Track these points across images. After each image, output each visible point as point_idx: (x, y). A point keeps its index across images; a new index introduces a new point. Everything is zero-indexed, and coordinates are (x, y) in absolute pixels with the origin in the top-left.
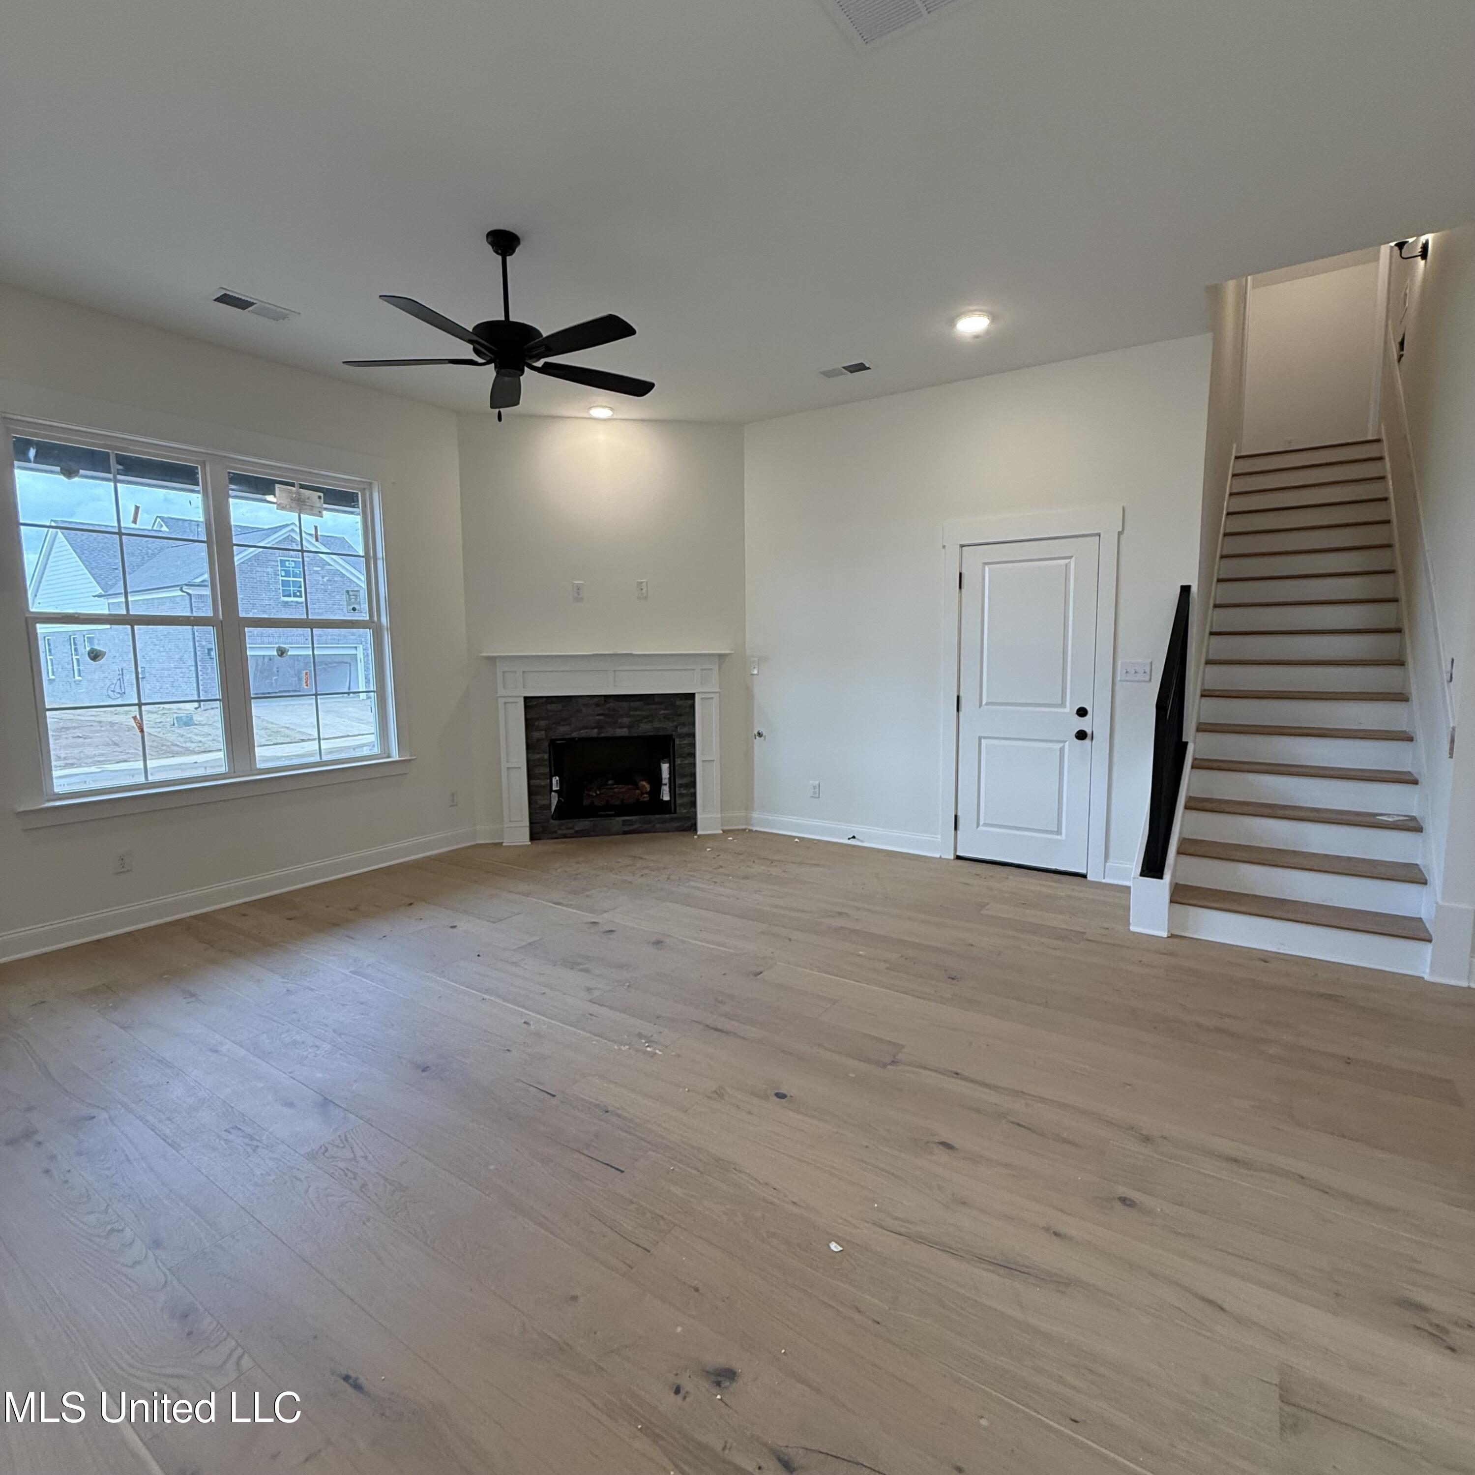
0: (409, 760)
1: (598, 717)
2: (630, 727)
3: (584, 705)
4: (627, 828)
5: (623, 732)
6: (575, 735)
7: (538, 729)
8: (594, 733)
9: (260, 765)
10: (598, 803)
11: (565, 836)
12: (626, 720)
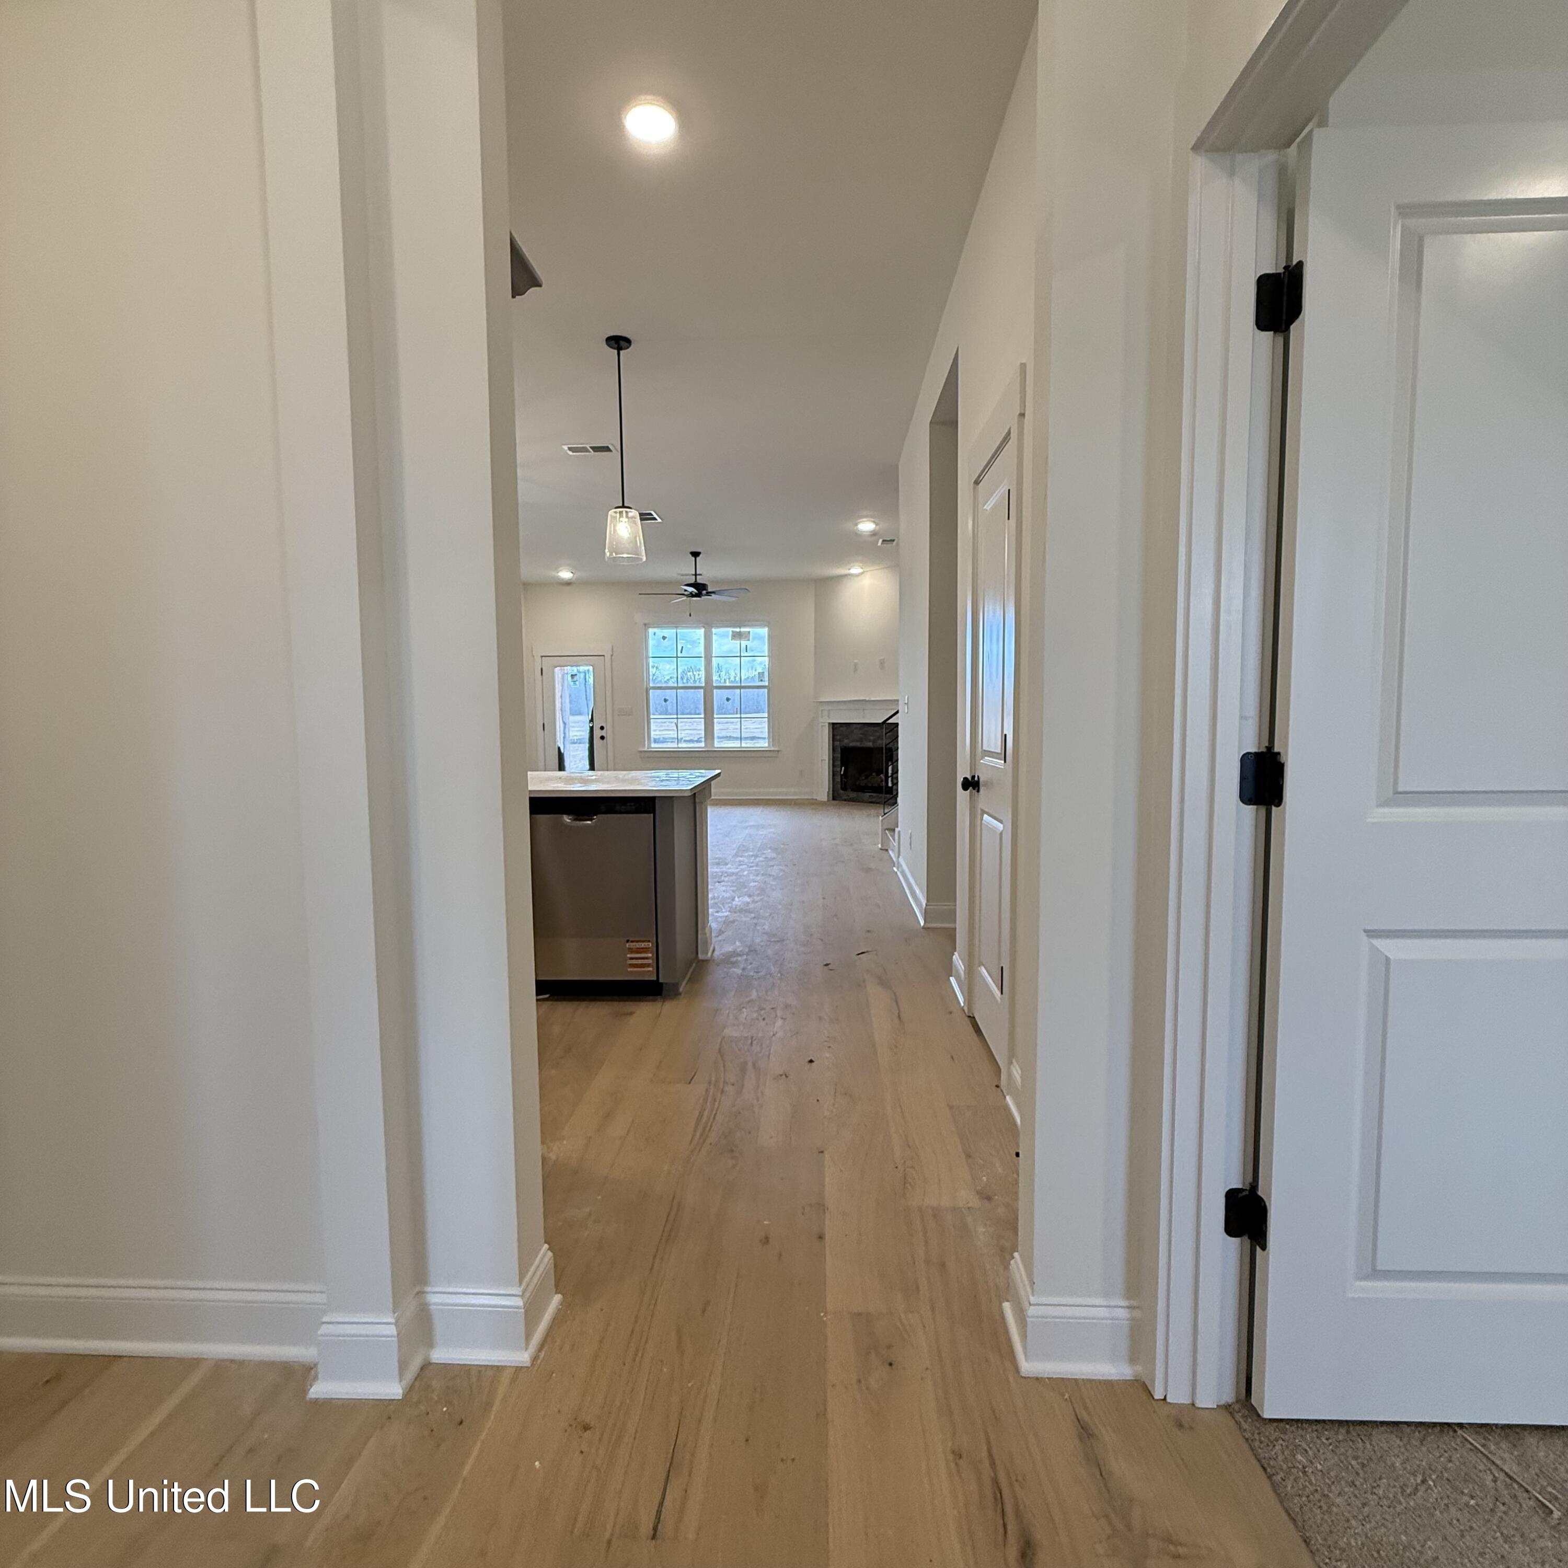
0: (778, 751)
1: (861, 736)
2: (874, 741)
3: (856, 728)
4: (870, 800)
5: (870, 744)
6: (851, 744)
7: (837, 741)
8: (858, 744)
9: (716, 746)
10: (863, 784)
11: (845, 800)
12: (872, 738)
